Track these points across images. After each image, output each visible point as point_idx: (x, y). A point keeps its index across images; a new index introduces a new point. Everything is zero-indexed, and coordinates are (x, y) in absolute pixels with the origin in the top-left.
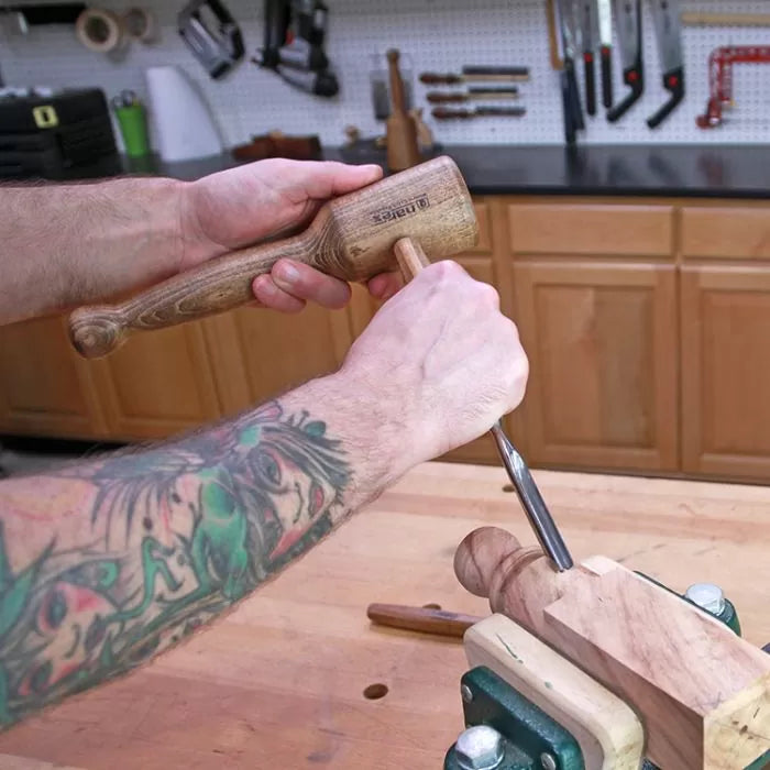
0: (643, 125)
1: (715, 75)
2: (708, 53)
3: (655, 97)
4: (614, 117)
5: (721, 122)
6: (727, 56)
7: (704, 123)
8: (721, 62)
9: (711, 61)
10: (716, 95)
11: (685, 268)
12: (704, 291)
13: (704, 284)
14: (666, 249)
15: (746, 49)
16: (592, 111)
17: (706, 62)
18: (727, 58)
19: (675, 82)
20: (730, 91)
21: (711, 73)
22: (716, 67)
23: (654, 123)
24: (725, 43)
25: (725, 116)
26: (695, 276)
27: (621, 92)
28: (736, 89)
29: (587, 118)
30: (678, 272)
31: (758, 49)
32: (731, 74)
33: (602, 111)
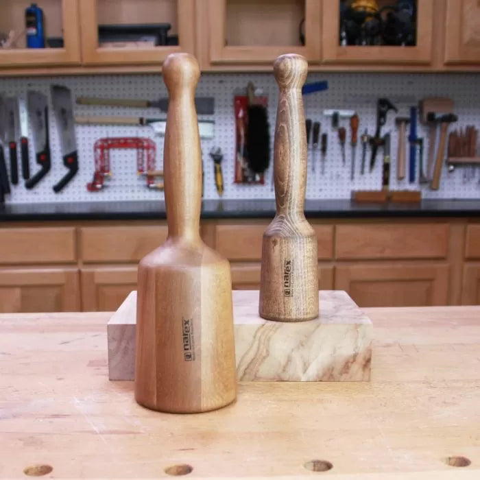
0: (51, 191)
1: (98, 157)
2: (93, 142)
3: (58, 171)
4: (31, 185)
5: (103, 187)
6: (105, 144)
7: (92, 188)
8: (102, 148)
9: (96, 148)
10: (99, 170)
11: (85, 270)
12: (99, 286)
13: (98, 280)
14: (70, 257)
15: (118, 140)
16: (15, 182)
17: (92, 148)
18: (106, 146)
19: (72, 162)
20: (108, 166)
21: (95, 156)
22: (99, 151)
23: (58, 188)
24: (104, 136)
25: (106, 183)
26: (92, 275)
27: (35, 168)
28: (112, 166)
29: (12, 187)
30: (80, 273)
31: (126, 139)
32: (108, 155)
33: (22, 181)
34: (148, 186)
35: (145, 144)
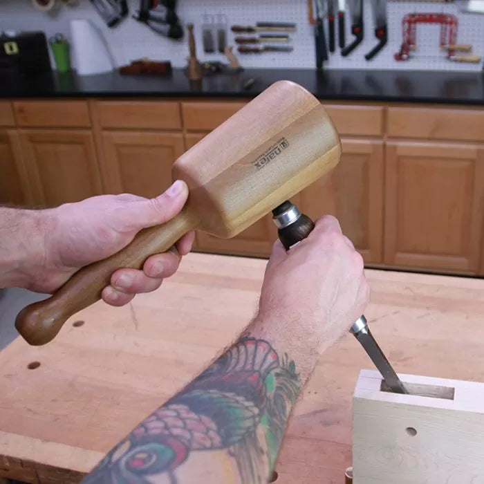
0: (363, 58)
1: (406, 30)
2: (401, 17)
3: (370, 42)
4: (346, 53)
5: (409, 58)
6: (413, 19)
7: (399, 57)
8: (410, 22)
9: (404, 22)
10: (406, 42)
11: (389, 143)
12: (400, 158)
13: (400, 152)
14: (377, 132)
15: (424, 15)
16: (332, 49)
17: (400, 21)
18: (413, 20)
19: (382, 33)
20: (414, 39)
21: (403, 29)
22: (406, 25)
23: (369, 57)
24: (411, 11)
25: (411, 53)
26: (395, 148)
27: (350, 39)
28: (418, 38)
29: (329, 54)
30: (384, 146)
31: (431, 15)
32: (415, 29)
33: (338, 50)
34: (448, 58)
35: (449, 19)
